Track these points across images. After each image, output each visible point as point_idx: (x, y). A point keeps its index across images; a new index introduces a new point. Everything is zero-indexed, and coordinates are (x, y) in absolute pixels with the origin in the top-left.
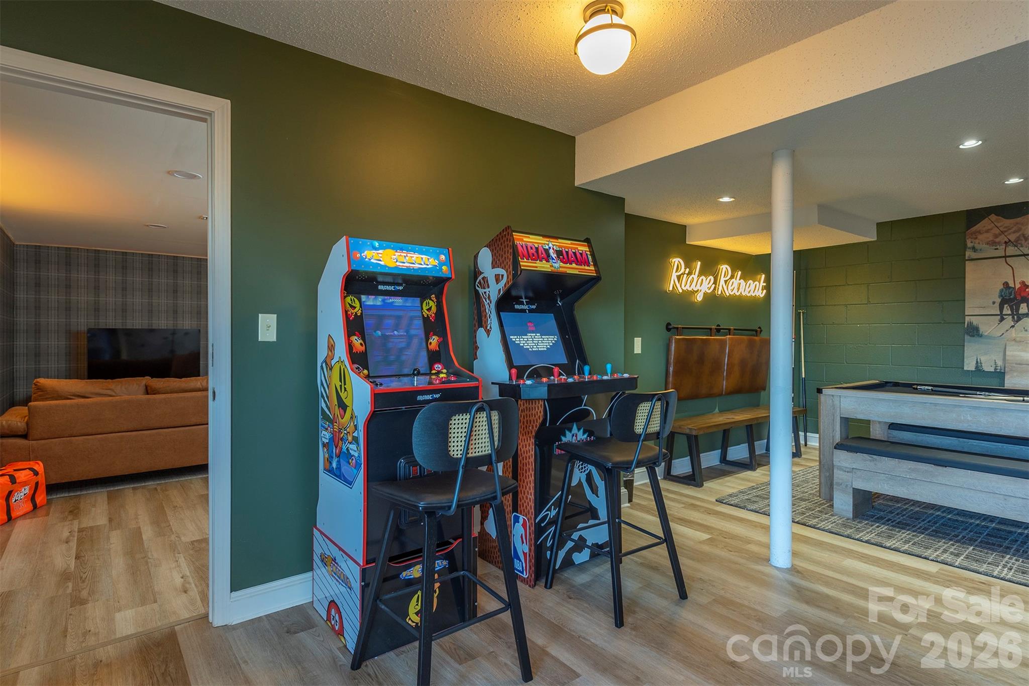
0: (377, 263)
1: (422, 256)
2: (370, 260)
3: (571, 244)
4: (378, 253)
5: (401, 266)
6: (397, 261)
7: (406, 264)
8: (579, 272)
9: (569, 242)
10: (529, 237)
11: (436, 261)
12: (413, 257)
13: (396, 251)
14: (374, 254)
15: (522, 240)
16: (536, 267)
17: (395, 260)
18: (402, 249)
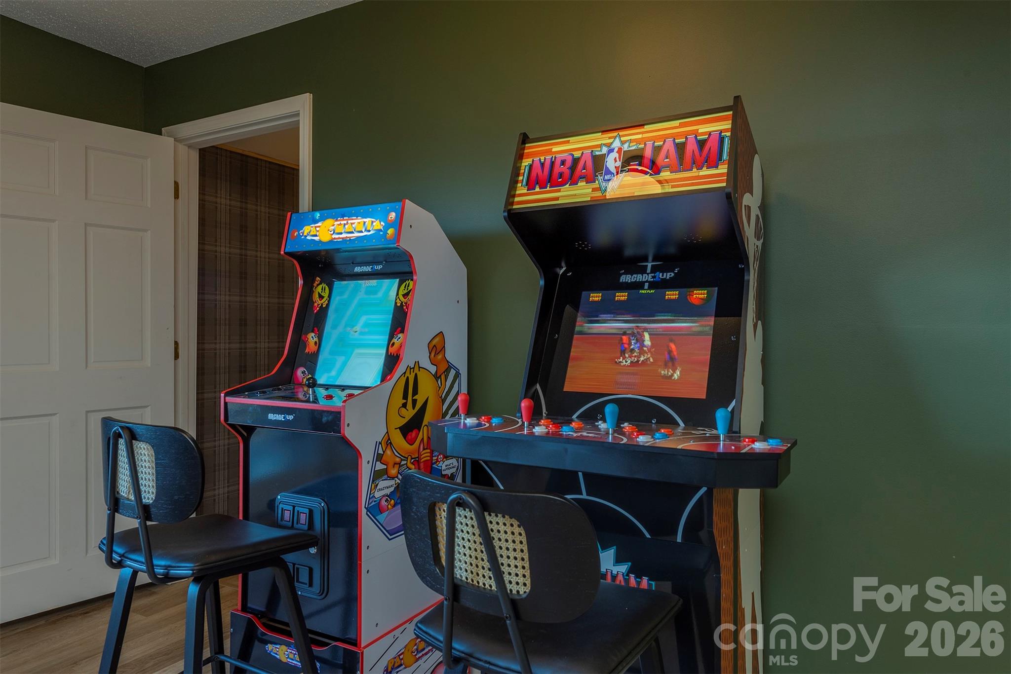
0: (312, 239)
1: (365, 220)
2: (306, 236)
3: (681, 125)
4: (316, 227)
5: (337, 239)
6: (334, 233)
7: (344, 235)
8: (673, 187)
9: (676, 123)
10: (568, 142)
11: (382, 223)
12: (354, 223)
13: (337, 220)
14: (312, 229)
15: (549, 152)
16: (557, 199)
17: (332, 232)
18: (343, 216)
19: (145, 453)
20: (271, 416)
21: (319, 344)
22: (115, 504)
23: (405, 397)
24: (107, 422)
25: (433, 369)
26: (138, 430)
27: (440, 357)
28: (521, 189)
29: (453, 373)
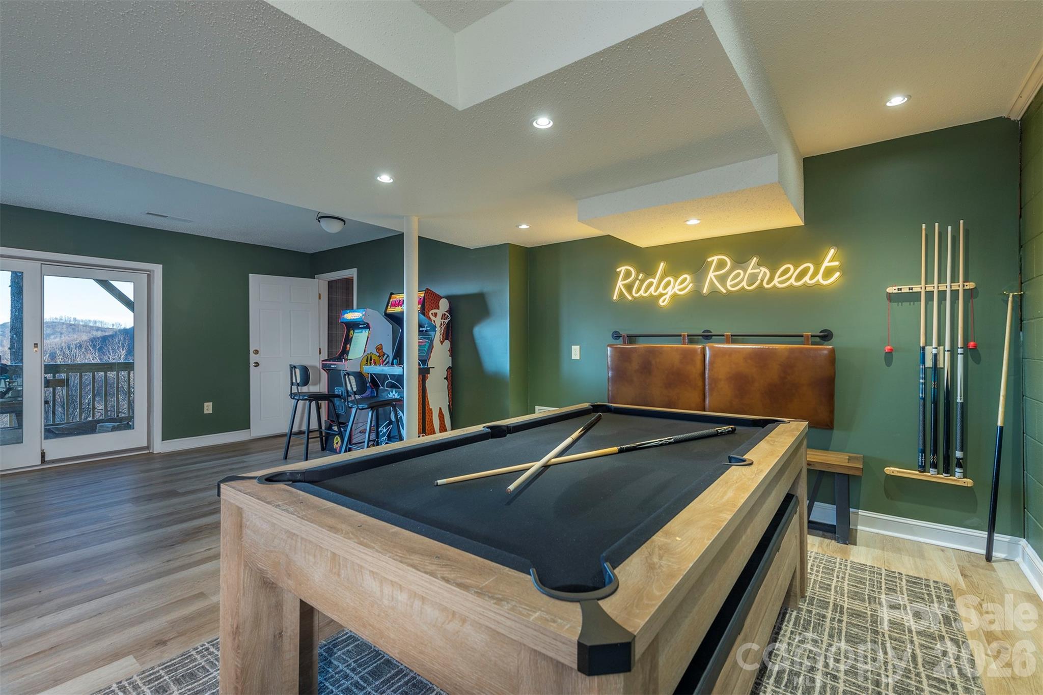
11: (362, 314)
19: (298, 371)
20: (332, 366)
21: (350, 348)
22: (292, 384)
23: (367, 361)
24: (290, 365)
25: (378, 354)
26: (297, 367)
27: (380, 351)
28: (389, 307)
29: (386, 356)
